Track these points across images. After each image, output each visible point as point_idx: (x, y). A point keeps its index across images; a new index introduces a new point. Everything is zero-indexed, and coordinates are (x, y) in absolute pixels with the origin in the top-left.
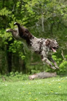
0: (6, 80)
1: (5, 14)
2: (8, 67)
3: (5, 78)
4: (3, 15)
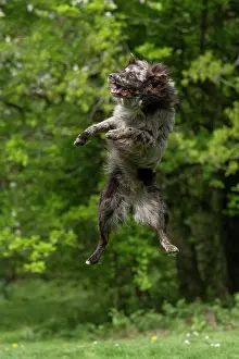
1: (210, 76)
2: (225, 272)
4: (203, 78)
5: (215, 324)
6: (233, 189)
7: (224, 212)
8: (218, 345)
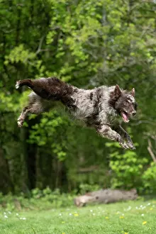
0: (22, 206)
3: (21, 201)
5: (20, 208)
6: (33, 127)
7: (28, 141)
8: (24, 219)
